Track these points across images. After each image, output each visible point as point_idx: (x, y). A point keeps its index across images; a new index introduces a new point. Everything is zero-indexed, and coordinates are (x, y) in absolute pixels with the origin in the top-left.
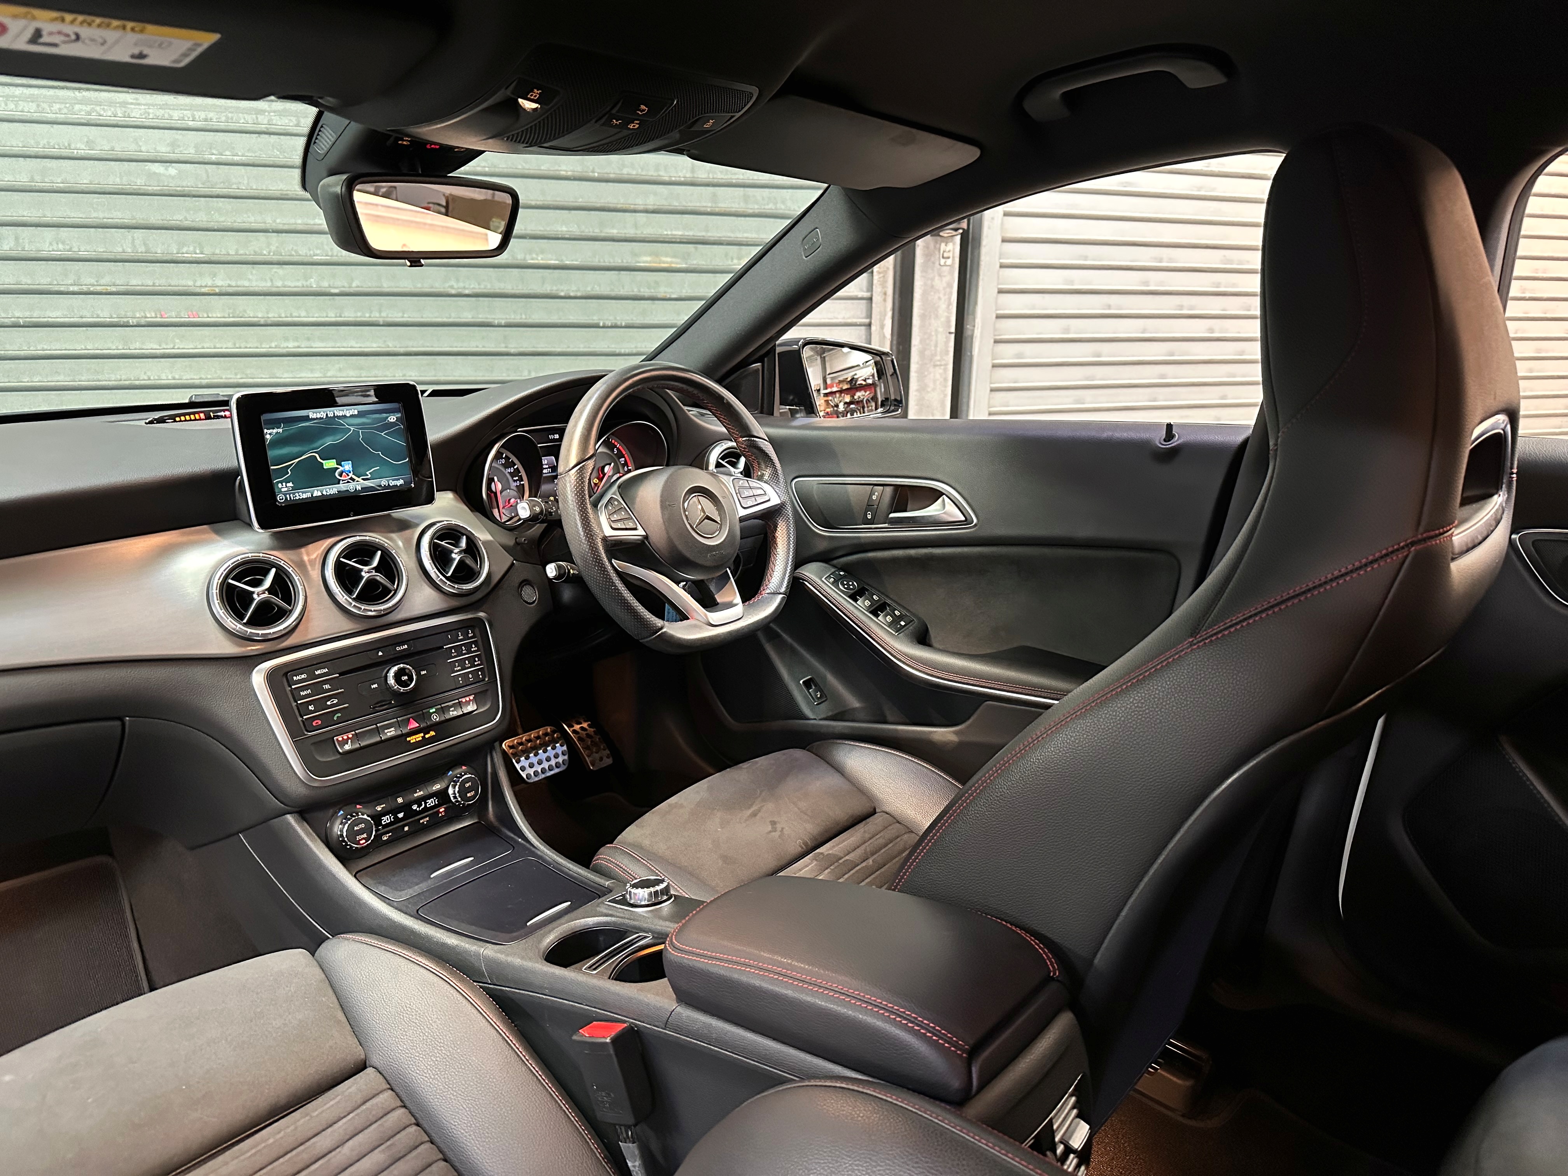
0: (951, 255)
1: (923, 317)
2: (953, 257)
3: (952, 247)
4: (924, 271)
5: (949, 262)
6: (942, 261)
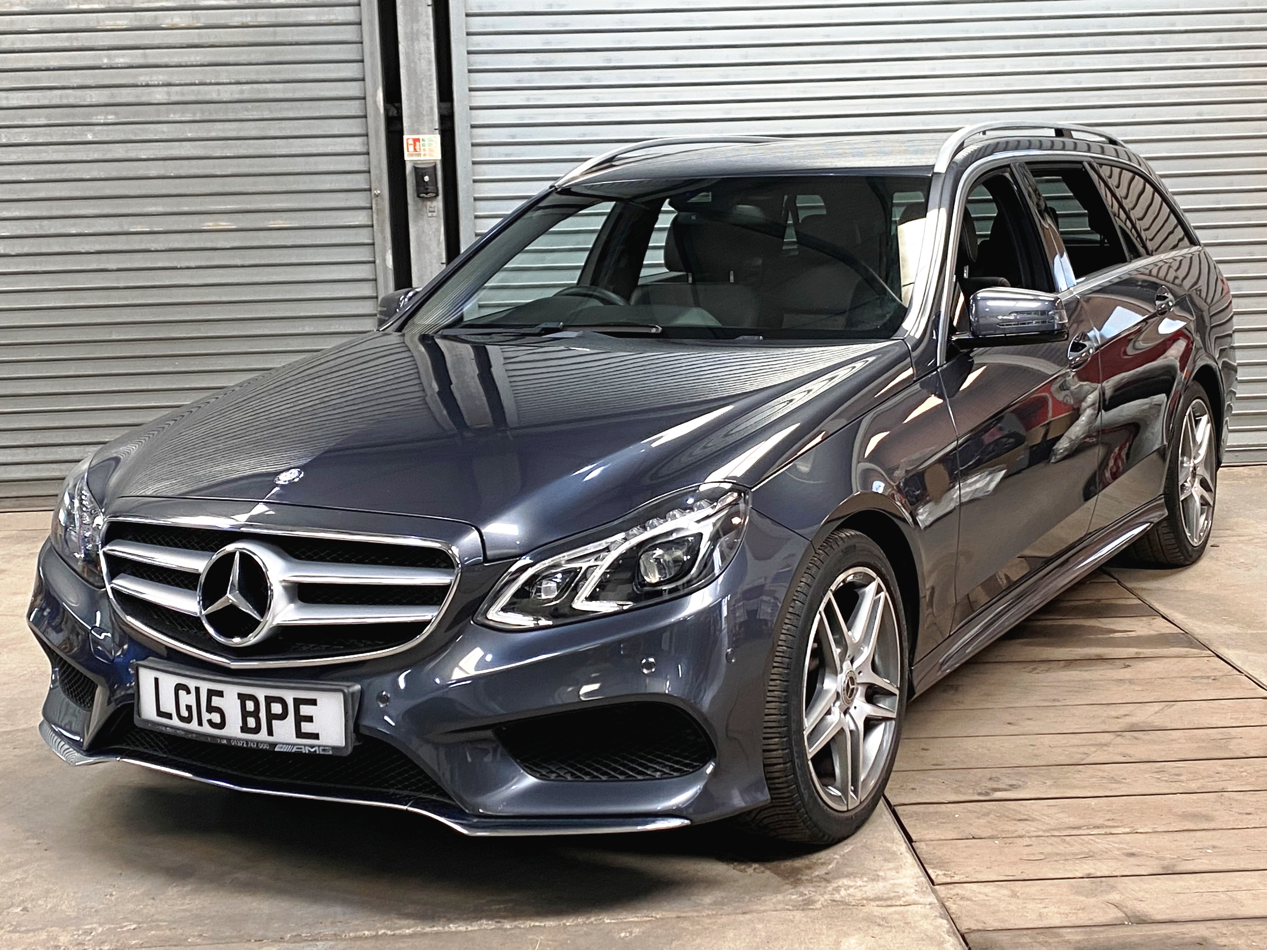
0: (436, 210)
1: (419, 252)
2: (438, 211)
3: (438, 204)
4: (416, 221)
5: (434, 214)
6: (430, 214)
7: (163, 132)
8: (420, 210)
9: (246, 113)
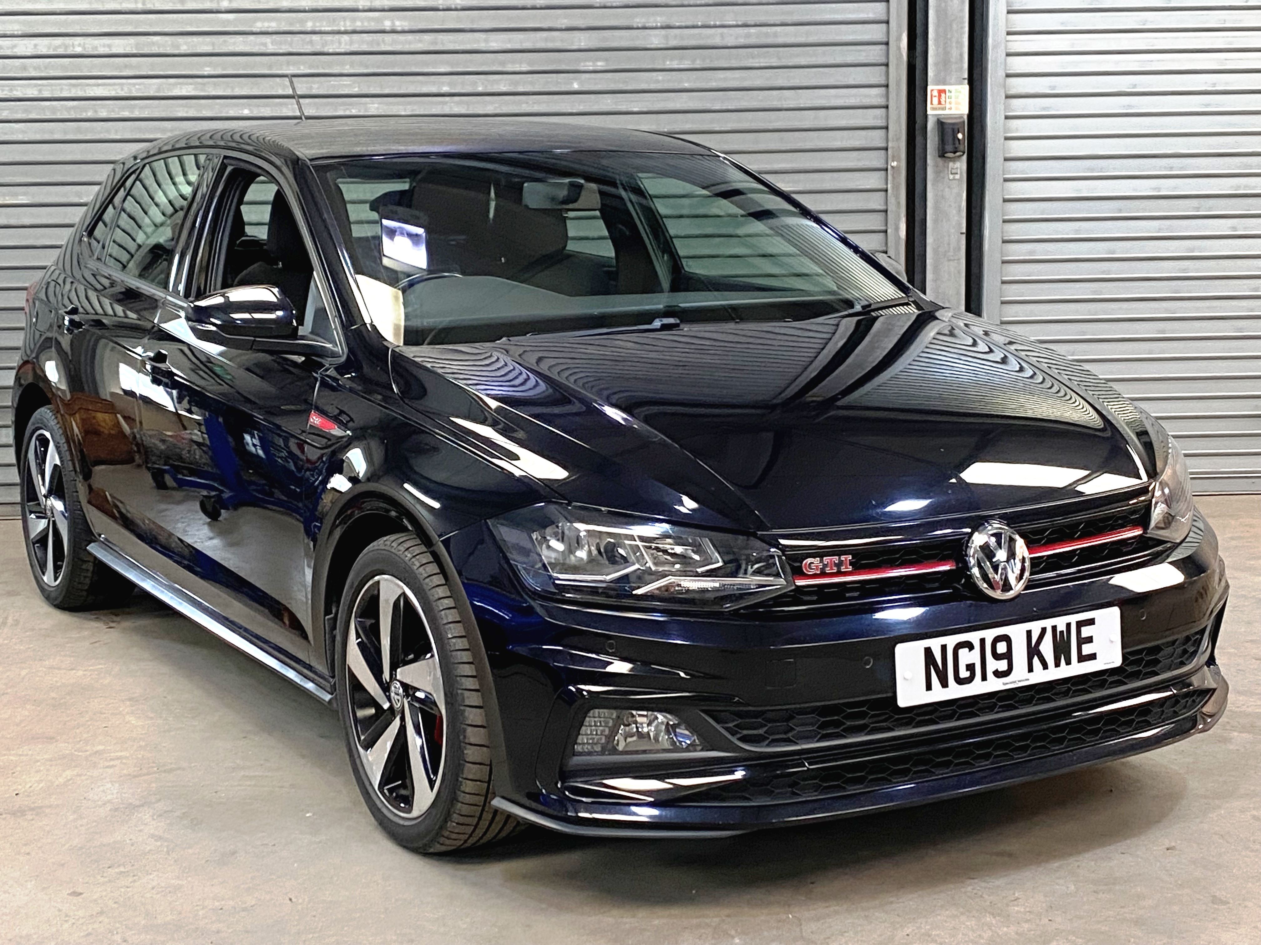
0: (958, 172)
1: (936, 221)
2: (961, 173)
3: (961, 166)
4: (935, 184)
5: (957, 177)
6: (951, 177)
7: (658, 81)
8: (940, 172)
9: (751, 60)
